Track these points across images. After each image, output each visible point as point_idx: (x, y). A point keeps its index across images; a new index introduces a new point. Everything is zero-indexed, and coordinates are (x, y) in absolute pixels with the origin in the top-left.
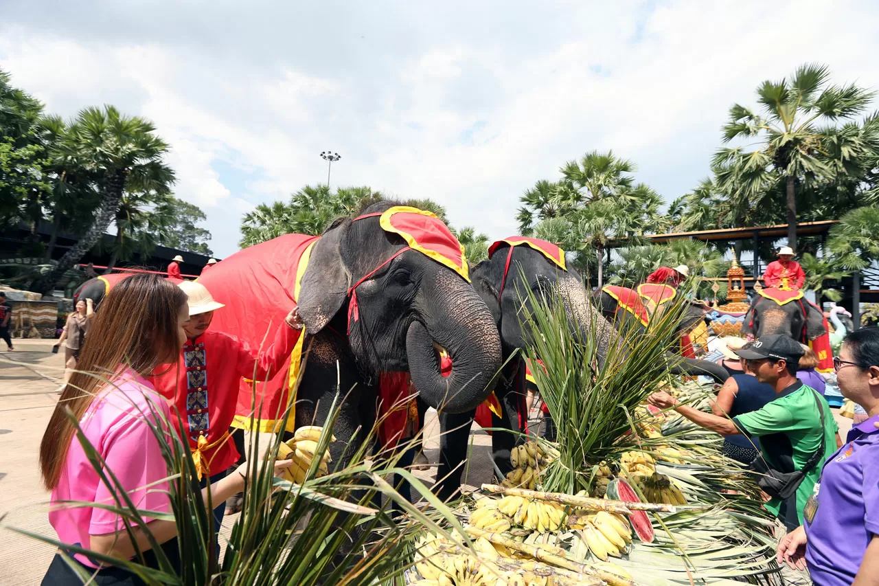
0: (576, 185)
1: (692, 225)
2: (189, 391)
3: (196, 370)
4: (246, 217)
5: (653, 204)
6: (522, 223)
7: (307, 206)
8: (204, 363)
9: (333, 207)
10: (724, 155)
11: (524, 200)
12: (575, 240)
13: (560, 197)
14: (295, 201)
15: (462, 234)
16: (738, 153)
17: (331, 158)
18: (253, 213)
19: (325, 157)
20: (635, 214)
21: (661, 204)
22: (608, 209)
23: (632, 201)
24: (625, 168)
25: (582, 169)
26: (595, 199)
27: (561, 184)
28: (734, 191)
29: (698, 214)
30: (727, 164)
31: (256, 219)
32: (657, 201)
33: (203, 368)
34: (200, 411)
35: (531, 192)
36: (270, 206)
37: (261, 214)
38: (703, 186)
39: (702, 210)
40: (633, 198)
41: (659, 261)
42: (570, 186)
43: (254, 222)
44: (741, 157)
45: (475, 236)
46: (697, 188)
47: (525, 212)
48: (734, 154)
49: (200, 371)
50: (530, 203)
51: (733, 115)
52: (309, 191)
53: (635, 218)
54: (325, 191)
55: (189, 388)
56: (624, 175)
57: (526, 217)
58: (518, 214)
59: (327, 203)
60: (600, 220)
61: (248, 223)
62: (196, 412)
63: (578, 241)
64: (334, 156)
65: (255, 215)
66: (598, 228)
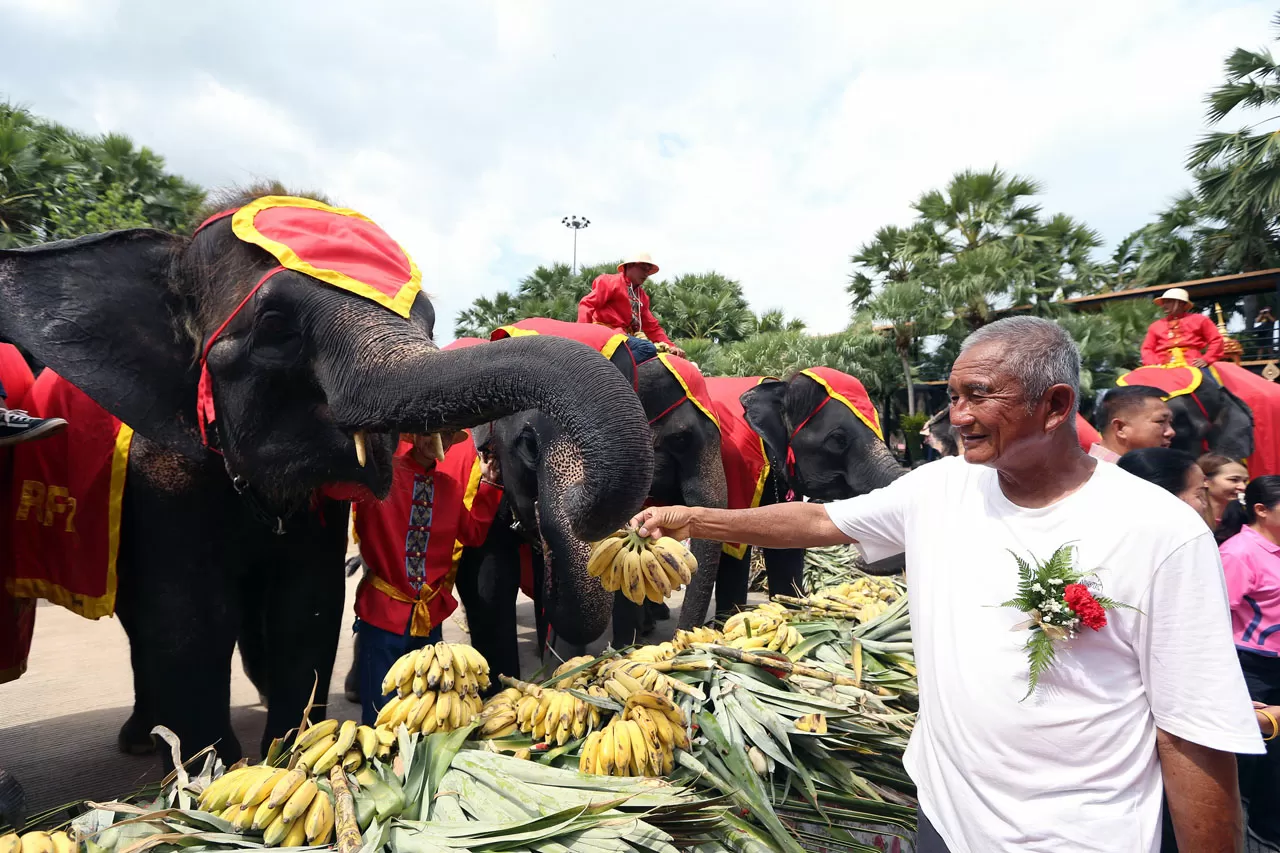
0: (940, 228)
1: (1156, 277)
2: (410, 528)
3: (422, 505)
4: (460, 317)
5: (1079, 247)
6: (855, 296)
7: (540, 295)
8: (431, 500)
9: (574, 294)
10: (1214, 144)
11: (857, 259)
12: (934, 315)
13: (913, 248)
14: (524, 290)
15: (764, 319)
16: (1240, 139)
17: (577, 225)
18: (471, 311)
19: (568, 225)
20: (1041, 264)
21: (1096, 245)
22: (992, 260)
23: (1037, 244)
24: (1024, 190)
25: (948, 200)
26: (973, 245)
27: (916, 228)
28: (1234, 207)
29: (1167, 255)
30: (1219, 161)
31: (473, 318)
32: (1086, 241)
33: (429, 505)
34: (418, 554)
35: (869, 246)
36: (492, 299)
37: (481, 311)
38: (1176, 207)
39: (1174, 248)
40: (1039, 239)
41: (1086, 339)
42: (929, 229)
43: (472, 322)
44: (1246, 144)
45: (786, 321)
46: (1166, 210)
47: (861, 278)
48: (1233, 140)
49: (426, 507)
50: (868, 263)
51: (1231, 69)
52: (542, 274)
53: (1043, 269)
54: (564, 271)
55: (411, 524)
56: (1022, 202)
57: (862, 286)
58: (850, 281)
59: (567, 288)
60: (978, 280)
61: (463, 324)
62: (414, 555)
63: (941, 317)
64: (581, 221)
65: (472, 313)
66: (973, 293)
